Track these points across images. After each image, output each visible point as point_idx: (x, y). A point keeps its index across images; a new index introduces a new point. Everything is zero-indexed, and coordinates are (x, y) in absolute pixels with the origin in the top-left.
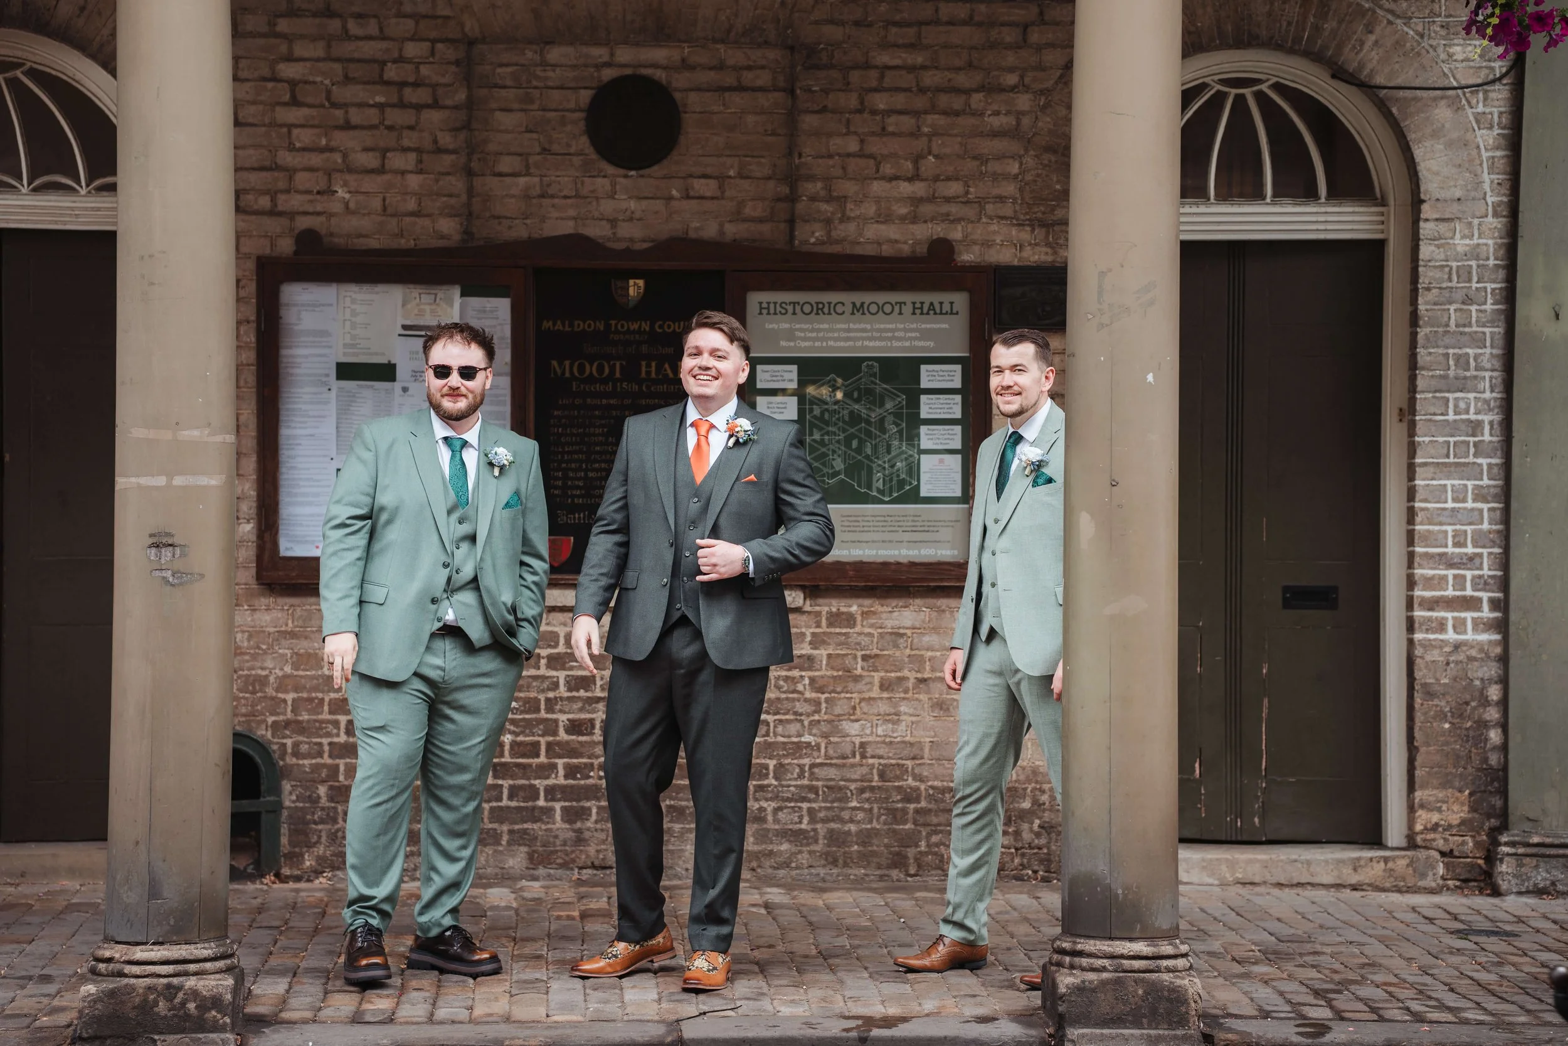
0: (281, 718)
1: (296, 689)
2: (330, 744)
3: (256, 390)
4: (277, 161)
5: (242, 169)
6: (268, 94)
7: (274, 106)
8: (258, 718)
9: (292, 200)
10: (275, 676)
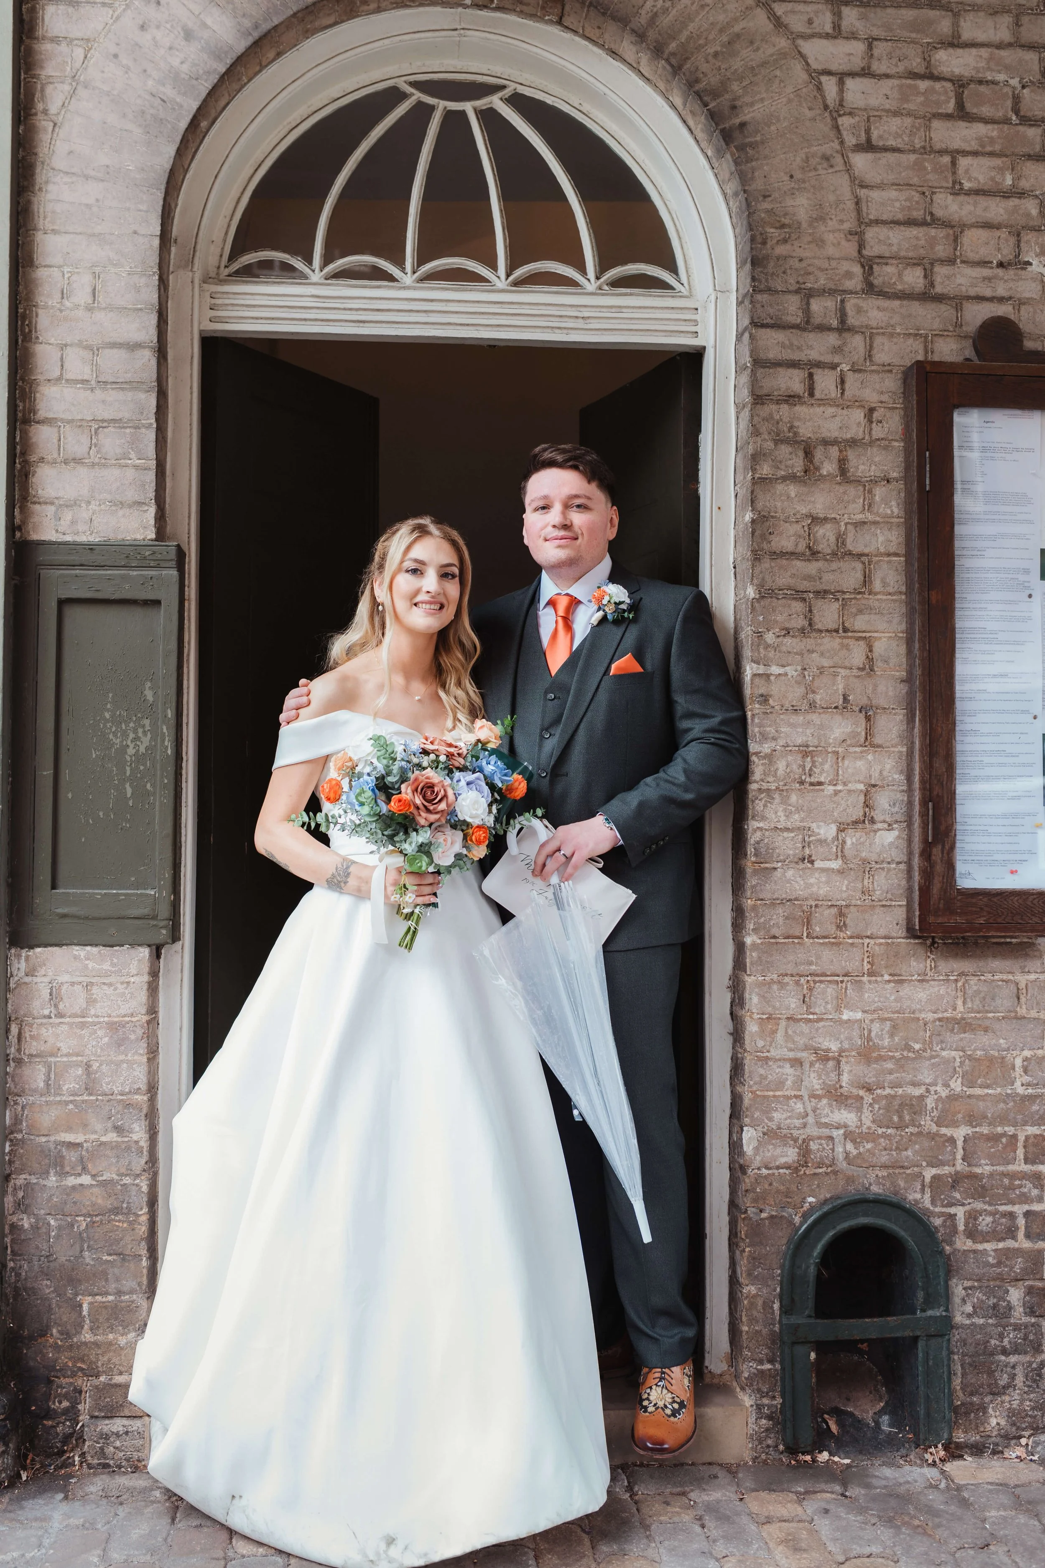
0: (947, 1170)
1: (972, 1119)
2: (1027, 1214)
3: (903, 597)
4: (934, 211)
5: (877, 222)
6: (921, 99)
7: (929, 120)
8: (908, 1171)
9: (958, 276)
10: (936, 1097)
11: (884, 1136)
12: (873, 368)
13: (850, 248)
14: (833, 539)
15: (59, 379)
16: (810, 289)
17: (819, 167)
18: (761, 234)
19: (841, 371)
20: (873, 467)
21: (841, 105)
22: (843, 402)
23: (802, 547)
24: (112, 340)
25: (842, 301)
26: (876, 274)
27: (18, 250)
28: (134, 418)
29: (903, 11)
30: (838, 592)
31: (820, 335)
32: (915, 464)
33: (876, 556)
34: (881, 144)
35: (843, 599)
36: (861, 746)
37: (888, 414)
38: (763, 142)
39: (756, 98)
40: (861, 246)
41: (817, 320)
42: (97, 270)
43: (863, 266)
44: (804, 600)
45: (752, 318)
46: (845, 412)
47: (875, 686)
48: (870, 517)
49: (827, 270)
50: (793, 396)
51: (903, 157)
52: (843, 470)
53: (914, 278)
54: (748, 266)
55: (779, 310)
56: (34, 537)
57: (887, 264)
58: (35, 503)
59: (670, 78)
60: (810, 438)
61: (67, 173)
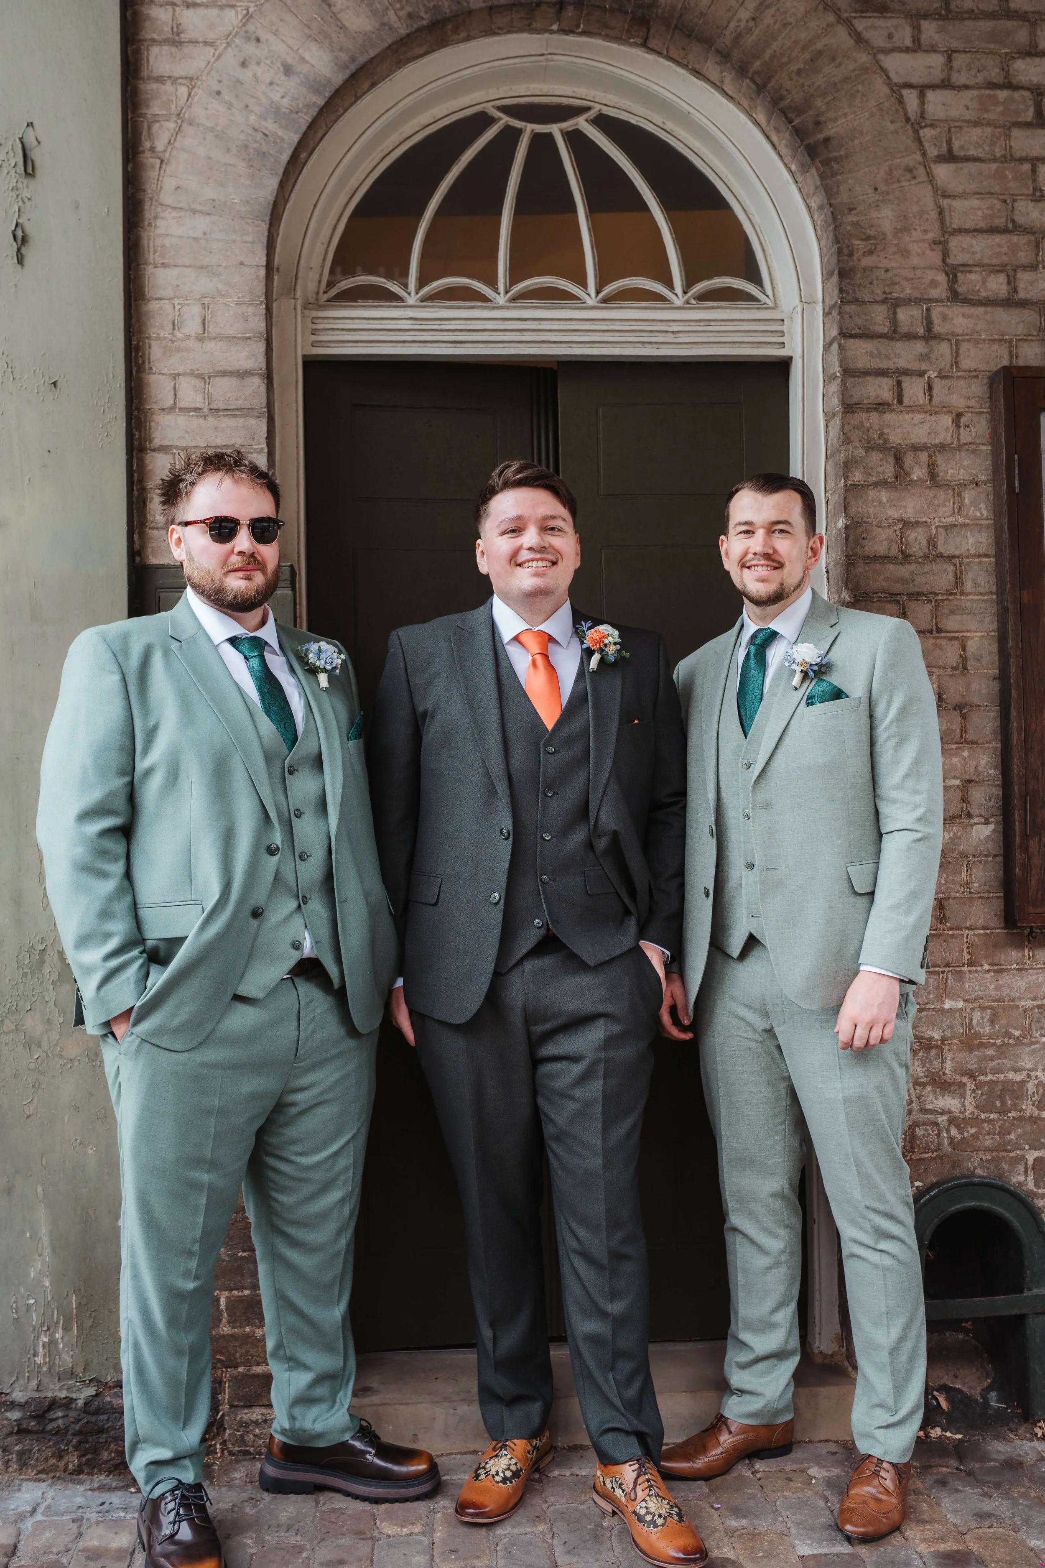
3: (994, 597)
4: (1016, 218)
5: (960, 231)
6: (1000, 109)
7: (1009, 129)
8: (1012, 1155)
9: (1040, 281)
10: (1036, 1082)
11: (988, 1121)
12: (960, 374)
13: (935, 257)
14: (924, 542)
15: (173, 408)
16: (897, 298)
17: (902, 179)
18: (848, 246)
19: (929, 377)
20: (962, 471)
21: (923, 117)
22: (931, 409)
23: (895, 550)
24: (222, 369)
25: (928, 310)
26: (960, 282)
27: (130, 282)
28: (246, 443)
29: (981, 23)
30: (931, 593)
31: (907, 343)
32: (1004, 467)
33: (967, 557)
34: (962, 153)
35: (936, 600)
36: (957, 743)
37: (976, 419)
38: (847, 156)
39: (840, 113)
40: (945, 255)
41: (904, 328)
42: (206, 301)
43: (947, 274)
44: (898, 602)
45: (841, 328)
46: (933, 418)
47: (968, 685)
48: (960, 520)
49: (912, 279)
50: (883, 404)
51: (984, 167)
52: (932, 475)
53: (997, 285)
54: (835, 278)
55: (866, 320)
56: (153, 561)
57: (970, 272)
58: (153, 528)
59: (754, 96)
60: (899, 444)
61: (175, 208)
